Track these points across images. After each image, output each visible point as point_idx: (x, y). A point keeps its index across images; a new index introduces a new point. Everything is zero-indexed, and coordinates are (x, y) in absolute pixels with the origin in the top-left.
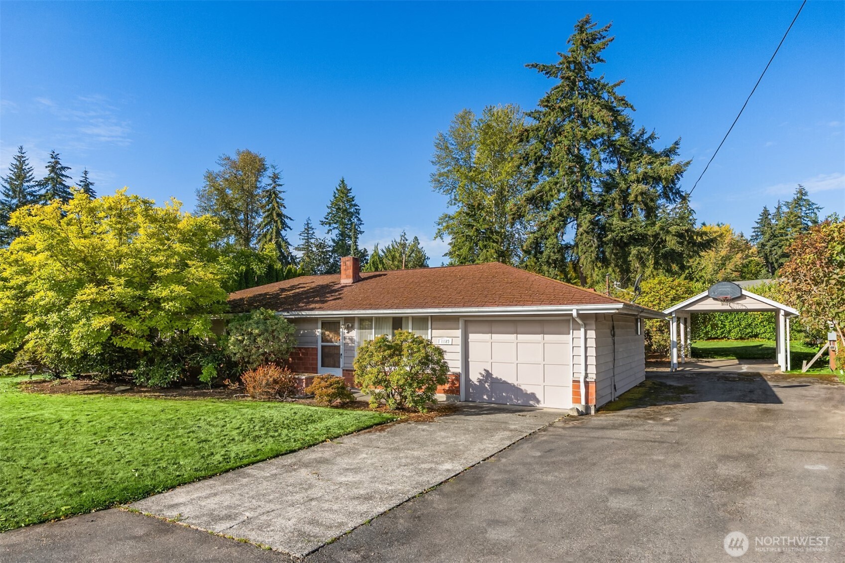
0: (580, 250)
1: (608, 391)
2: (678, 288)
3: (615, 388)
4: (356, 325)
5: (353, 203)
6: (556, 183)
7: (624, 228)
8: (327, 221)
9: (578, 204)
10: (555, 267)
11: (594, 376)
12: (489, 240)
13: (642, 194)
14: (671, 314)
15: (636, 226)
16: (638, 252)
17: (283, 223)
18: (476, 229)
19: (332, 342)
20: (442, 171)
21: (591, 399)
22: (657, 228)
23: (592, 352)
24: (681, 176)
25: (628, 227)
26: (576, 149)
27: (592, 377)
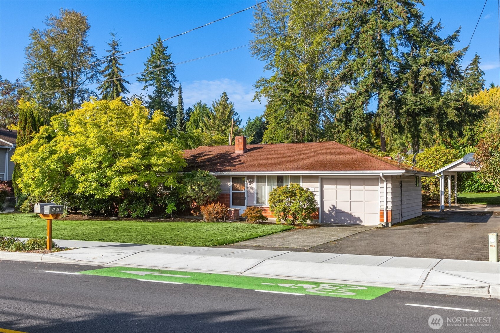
0: (382, 120)
1: (398, 216)
2: (449, 155)
3: (402, 216)
4: (255, 180)
5: (169, 60)
6: (363, 64)
7: (416, 102)
8: (143, 77)
9: (380, 82)
10: (362, 133)
11: (391, 208)
12: (302, 104)
13: (429, 75)
14: (440, 173)
15: (424, 101)
16: (427, 122)
17: (122, 87)
18: (292, 94)
19: (239, 190)
20: (260, 38)
21: (390, 219)
22: (440, 103)
23: (390, 195)
24: (461, 58)
25: (419, 102)
26: (378, 35)
27: (390, 208)
